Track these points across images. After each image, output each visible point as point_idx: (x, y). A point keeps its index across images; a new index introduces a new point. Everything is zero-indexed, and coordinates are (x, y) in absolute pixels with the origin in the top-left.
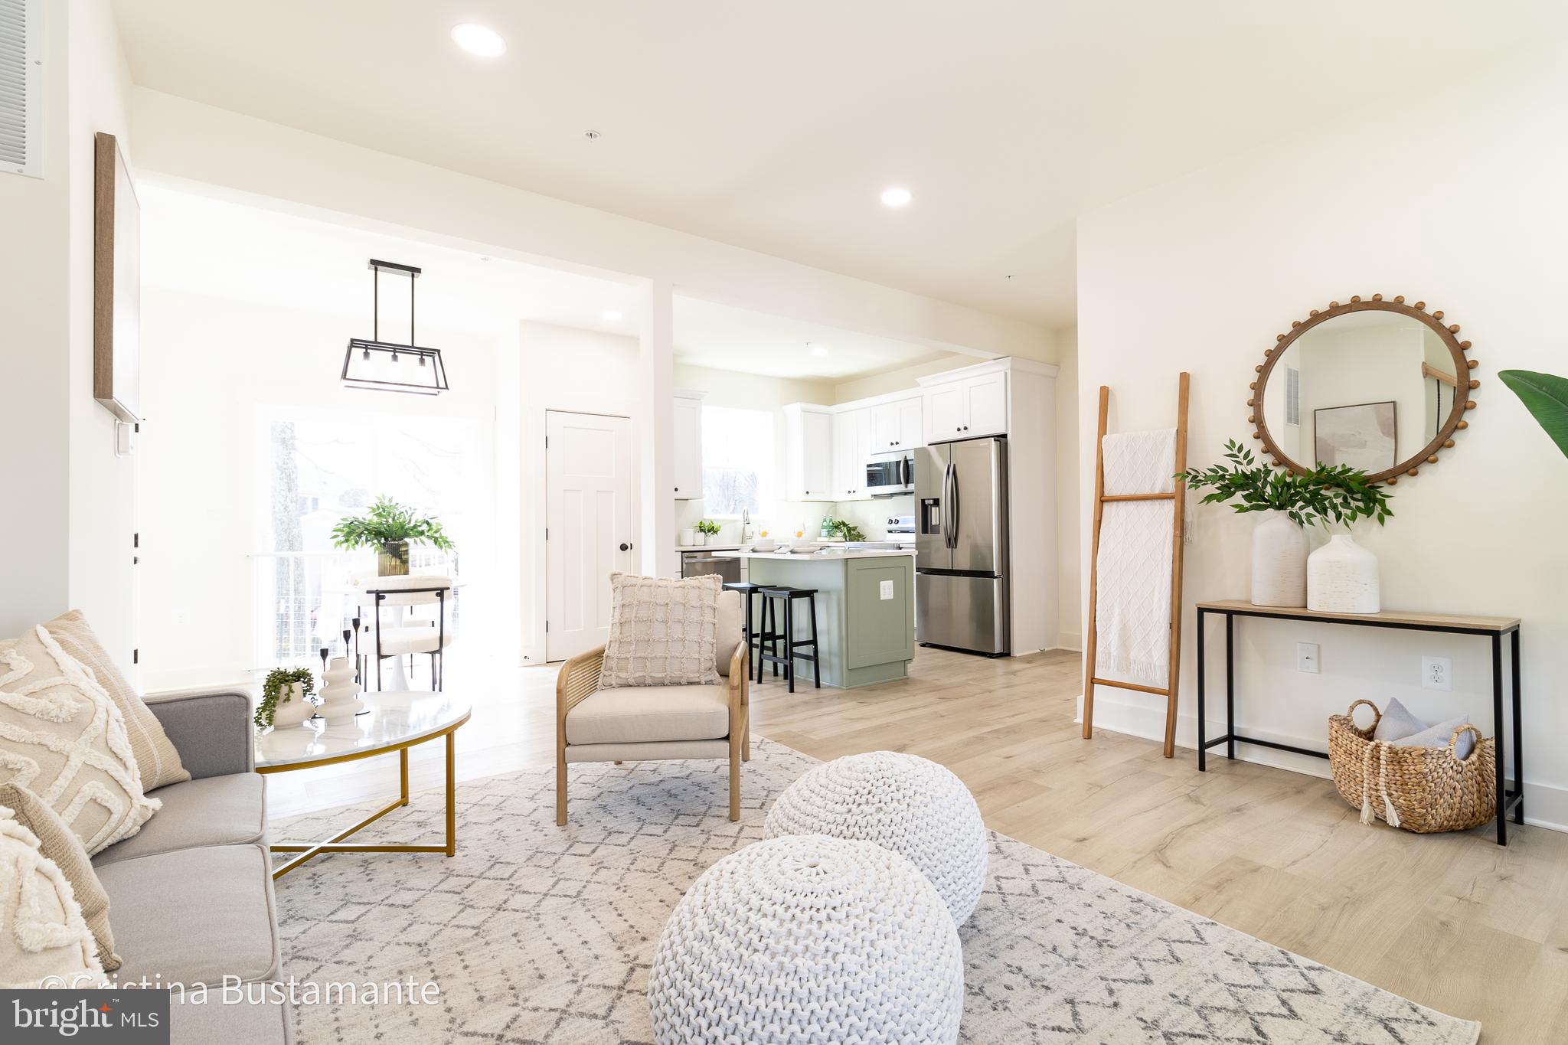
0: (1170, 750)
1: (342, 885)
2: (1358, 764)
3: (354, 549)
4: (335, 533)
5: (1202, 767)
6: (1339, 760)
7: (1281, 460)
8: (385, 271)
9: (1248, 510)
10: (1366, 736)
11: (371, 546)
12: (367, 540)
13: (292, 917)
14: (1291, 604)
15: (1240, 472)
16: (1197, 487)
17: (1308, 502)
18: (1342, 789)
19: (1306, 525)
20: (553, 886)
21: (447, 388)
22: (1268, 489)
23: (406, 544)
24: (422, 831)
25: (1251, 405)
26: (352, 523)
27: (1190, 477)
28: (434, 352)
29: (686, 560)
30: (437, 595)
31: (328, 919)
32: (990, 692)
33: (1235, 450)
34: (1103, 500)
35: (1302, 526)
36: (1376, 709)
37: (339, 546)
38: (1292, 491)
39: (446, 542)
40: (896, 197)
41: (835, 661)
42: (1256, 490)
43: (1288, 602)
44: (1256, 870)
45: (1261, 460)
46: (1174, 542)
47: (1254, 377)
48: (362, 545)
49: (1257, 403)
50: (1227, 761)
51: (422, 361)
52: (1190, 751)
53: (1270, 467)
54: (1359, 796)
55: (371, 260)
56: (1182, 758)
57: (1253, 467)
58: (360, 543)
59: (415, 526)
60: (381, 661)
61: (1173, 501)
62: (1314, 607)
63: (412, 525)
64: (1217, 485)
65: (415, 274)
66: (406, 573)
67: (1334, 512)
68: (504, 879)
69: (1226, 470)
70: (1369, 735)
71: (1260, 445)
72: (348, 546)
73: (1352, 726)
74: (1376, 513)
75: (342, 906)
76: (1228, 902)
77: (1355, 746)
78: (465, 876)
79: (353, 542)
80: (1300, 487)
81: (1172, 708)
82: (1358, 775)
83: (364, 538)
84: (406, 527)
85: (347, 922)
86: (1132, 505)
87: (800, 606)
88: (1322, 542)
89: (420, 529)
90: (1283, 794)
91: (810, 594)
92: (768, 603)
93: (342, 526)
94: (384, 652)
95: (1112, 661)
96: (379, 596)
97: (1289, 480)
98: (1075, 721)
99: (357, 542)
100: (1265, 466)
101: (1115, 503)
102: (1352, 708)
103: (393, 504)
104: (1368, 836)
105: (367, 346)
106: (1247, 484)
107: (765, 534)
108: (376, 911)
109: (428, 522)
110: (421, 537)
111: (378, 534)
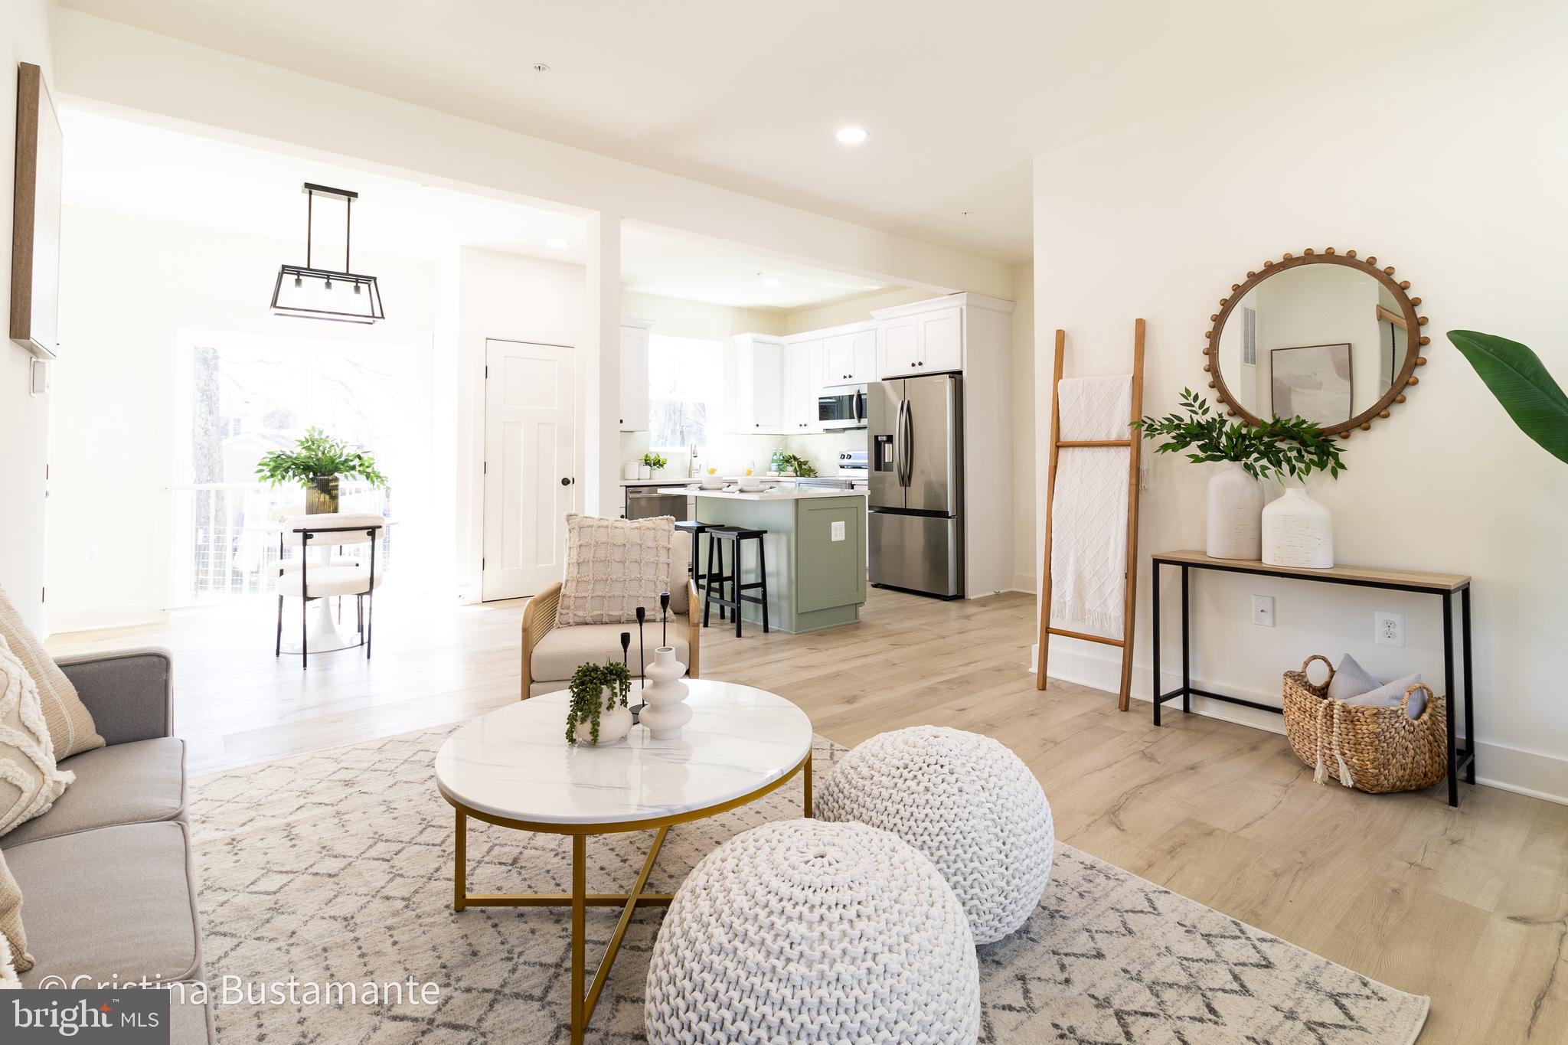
0: (1125, 703)
1: (262, 851)
2: (1312, 722)
3: (280, 483)
4: (261, 467)
5: (1157, 722)
6: (1293, 717)
7: (1236, 411)
8: (320, 195)
9: (1202, 460)
10: (1320, 691)
11: (298, 482)
12: (294, 475)
13: (209, 888)
14: (1246, 560)
15: (1195, 421)
16: (1153, 436)
17: (1263, 455)
18: (1297, 747)
19: (1261, 477)
20: (488, 852)
21: (383, 317)
22: (1224, 440)
23: (336, 479)
24: (349, 790)
25: (1206, 354)
26: (279, 456)
27: (1146, 425)
28: (370, 280)
29: (631, 496)
30: (368, 534)
31: (248, 890)
32: (944, 638)
33: (1190, 399)
34: (1058, 445)
35: (1257, 478)
36: (1330, 665)
37: (263, 481)
38: (1247, 443)
39: (378, 477)
40: (851, 135)
41: (785, 605)
42: (1211, 439)
43: (1242, 553)
44: (1210, 833)
45: (1216, 409)
46: (1130, 490)
47: (1210, 326)
48: (289, 480)
49: (1212, 352)
50: (1182, 715)
51: (357, 289)
52: (1146, 703)
53: (1225, 417)
54: (1313, 754)
55: (305, 183)
56: (1137, 712)
57: (1208, 417)
58: (287, 479)
59: (346, 461)
60: (307, 603)
61: (1129, 448)
62: (1269, 561)
63: (342, 459)
64: (1173, 434)
65: (352, 198)
66: (335, 511)
67: (1288, 464)
68: (436, 845)
69: (1181, 420)
70: (1323, 692)
71: (1215, 394)
72: (274, 481)
73: (1306, 682)
74: (1329, 467)
75: (263, 875)
76: (1181, 868)
77: (1308, 703)
78: (394, 841)
79: (280, 477)
80: (1254, 439)
81: (1127, 660)
82: (1313, 733)
83: (291, 473)
84: (337, 461)
85: (268, 893)
86: (1087, 451)
87: (749, 547)
88: (1277, 495)
89: (351, 464)
90: (1238, 750)
91: (758, 535)
92: (715, 544)
93: (268, 460)
94: (310, 594)
95: (1067, 611)
96: (307, 535)
97: (1244, 431)
98: (1030, 670)
99: (283, 478)
100: (1220, 416)
101: (1071, 449)
102: (1306, 664)
103: (323, 437)
104: (1321, 796)
105: (299, 273)
106: (1203, 434)
107: (712, 471)
108: (300, 881)
109: (359, 457)
110: (353, 472)
111: (307, 468)
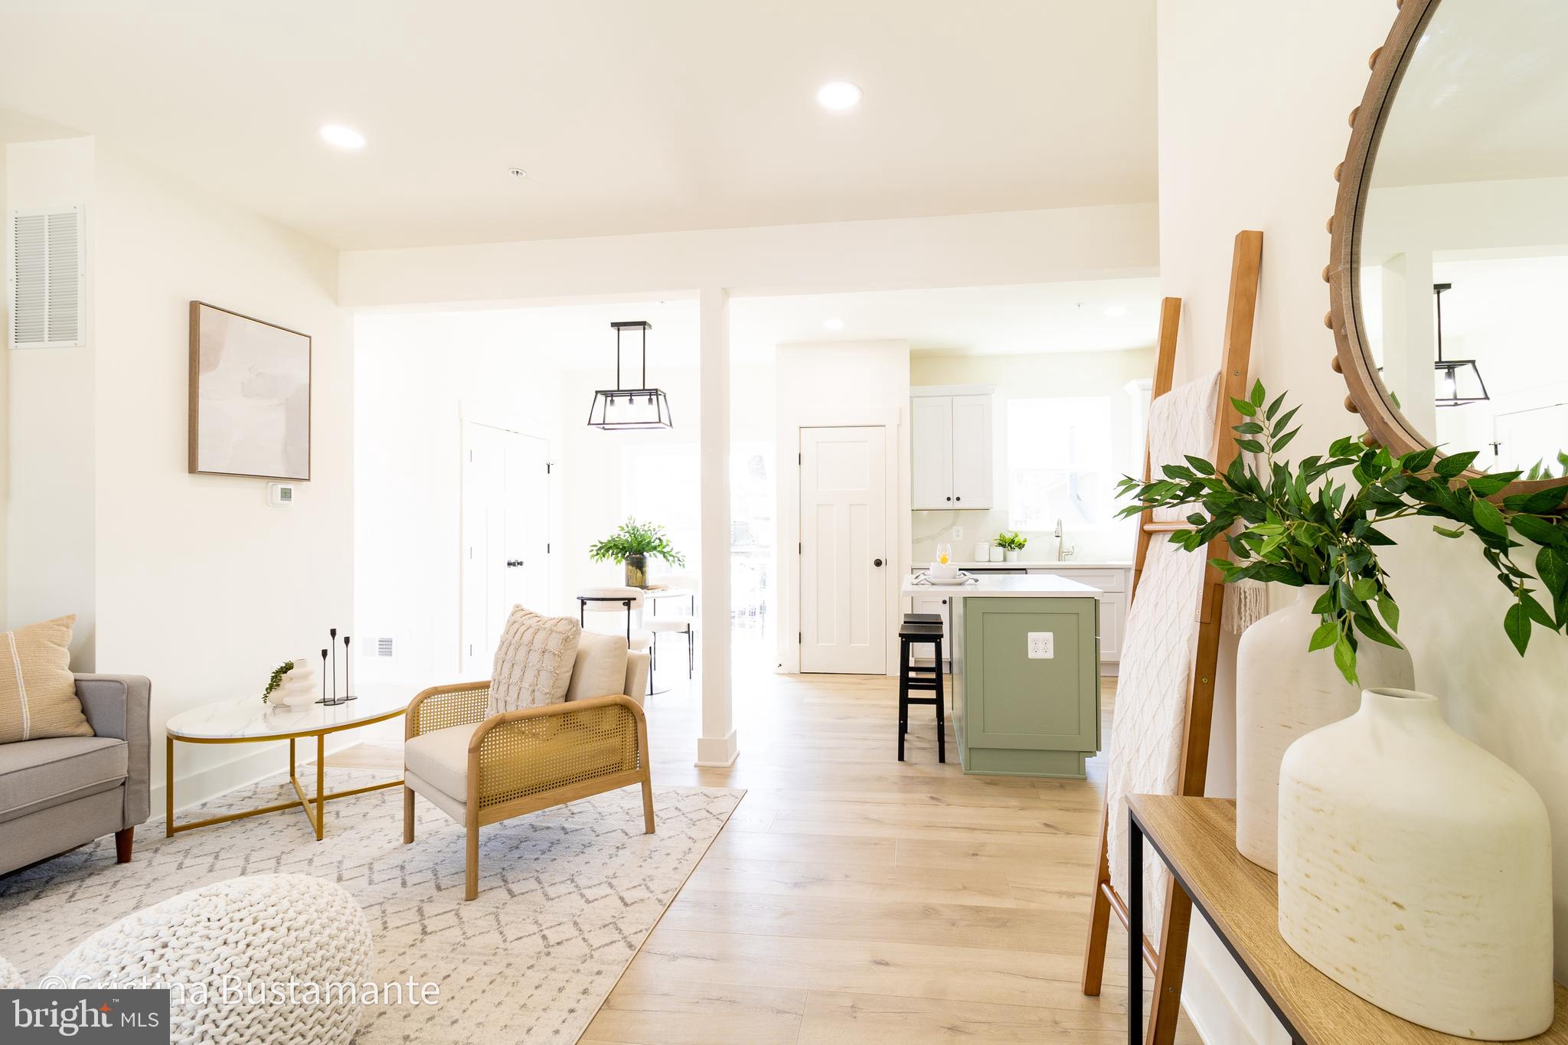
4: (592, 548)
8: (625, 330)
12: (612, 554)
30: (624, 604)
51: (650, 400)
58: (606, 556)
65: (645, 327)
105: (612, 394)
109: (660, 539)
110: (654, 552)
111: (623, 550)
